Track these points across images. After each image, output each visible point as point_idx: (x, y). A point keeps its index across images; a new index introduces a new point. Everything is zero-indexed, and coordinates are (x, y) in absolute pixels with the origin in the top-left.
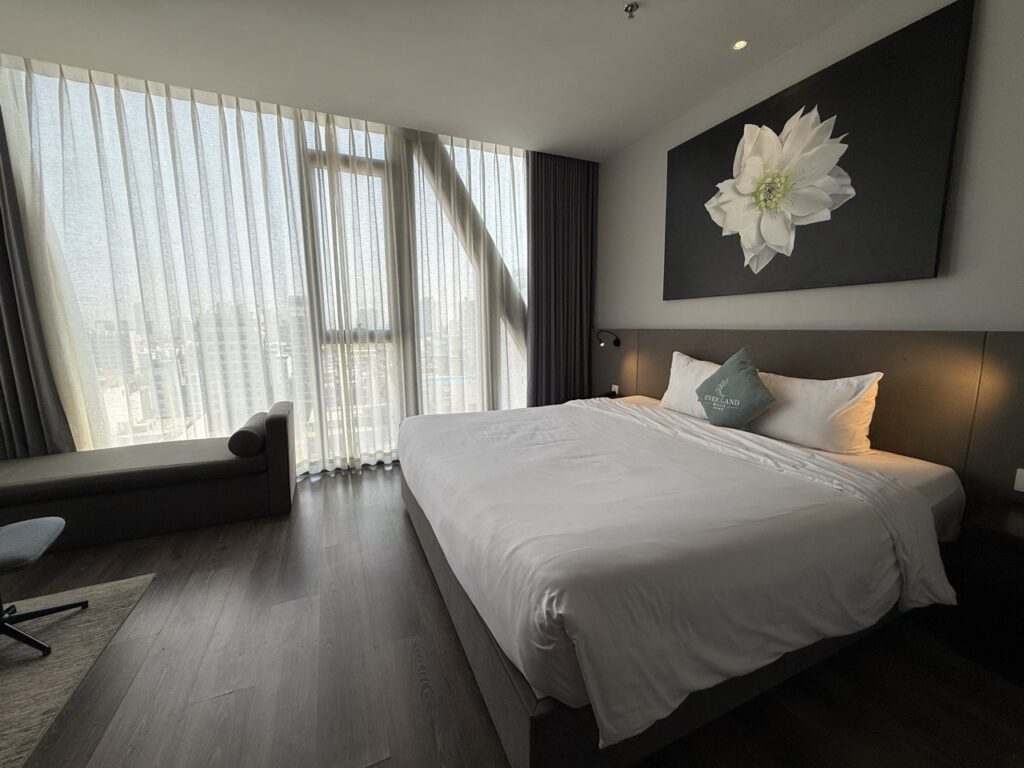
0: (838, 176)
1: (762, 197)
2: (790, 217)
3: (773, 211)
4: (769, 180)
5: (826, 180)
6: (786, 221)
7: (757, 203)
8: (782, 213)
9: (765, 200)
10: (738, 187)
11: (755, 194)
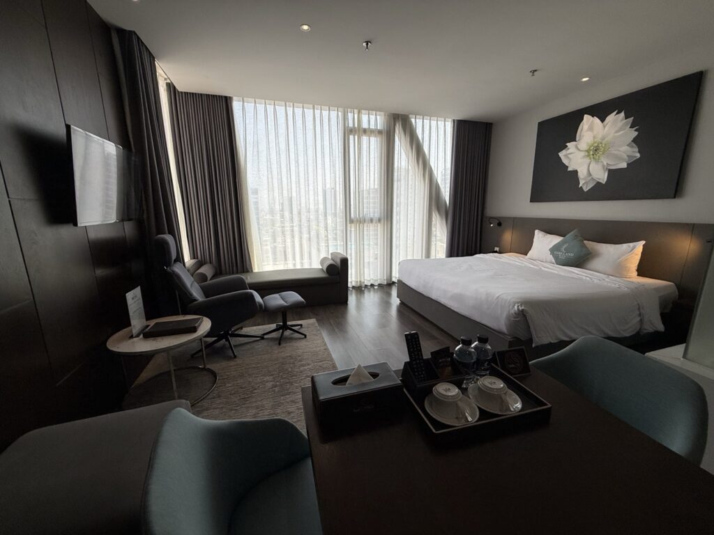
0: (632, 147)
1: (591, 153)
2: (605, 164)
3: (597, 161)
4: (596, 145)
5: (625, 148)
6: (603, 166)
7: (588, 156)
8: (602, 162)
9: (593, 155)
10: (579, 147)
11: (588, 151)
